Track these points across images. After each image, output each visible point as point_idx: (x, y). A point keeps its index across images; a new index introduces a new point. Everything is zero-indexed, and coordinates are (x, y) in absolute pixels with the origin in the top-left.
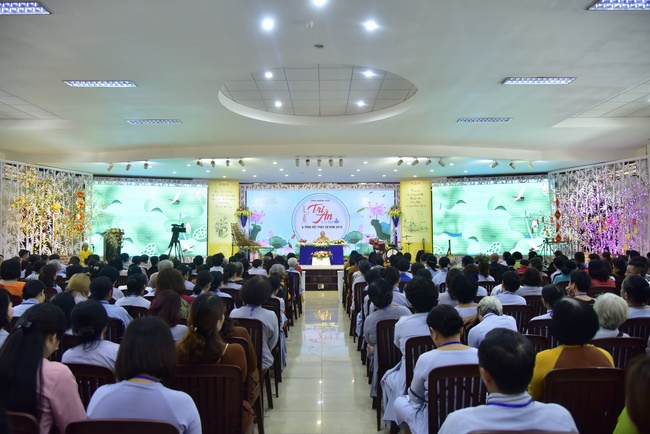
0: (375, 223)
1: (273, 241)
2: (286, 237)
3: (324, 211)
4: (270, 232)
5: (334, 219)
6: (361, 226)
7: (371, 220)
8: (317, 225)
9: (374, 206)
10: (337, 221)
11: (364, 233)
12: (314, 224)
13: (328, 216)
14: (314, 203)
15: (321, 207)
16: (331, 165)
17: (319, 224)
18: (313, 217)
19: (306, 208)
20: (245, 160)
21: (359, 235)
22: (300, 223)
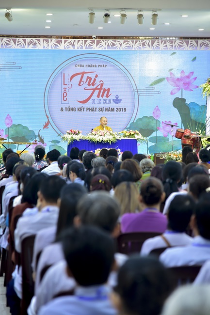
0: (179, 103)
1: (12, 132)
2: (34, 126)
3: (97, 83)
4: (8, 117)
5: (112, 97)
6: (157, 109)
7: (172, 98)
8: (86, 105)
9: (178, 75)
10: (117, 101)
11: (161, 119)
12: (81, 105)
13: (104, 92)
14: (80, 70)
15: (92, 76)
16: (140, 22)
17: (89, 104)
18: (78, 93)
19: (67, 78)
20: (13, 11)
21: (153, 124)
22: (57, 103)
